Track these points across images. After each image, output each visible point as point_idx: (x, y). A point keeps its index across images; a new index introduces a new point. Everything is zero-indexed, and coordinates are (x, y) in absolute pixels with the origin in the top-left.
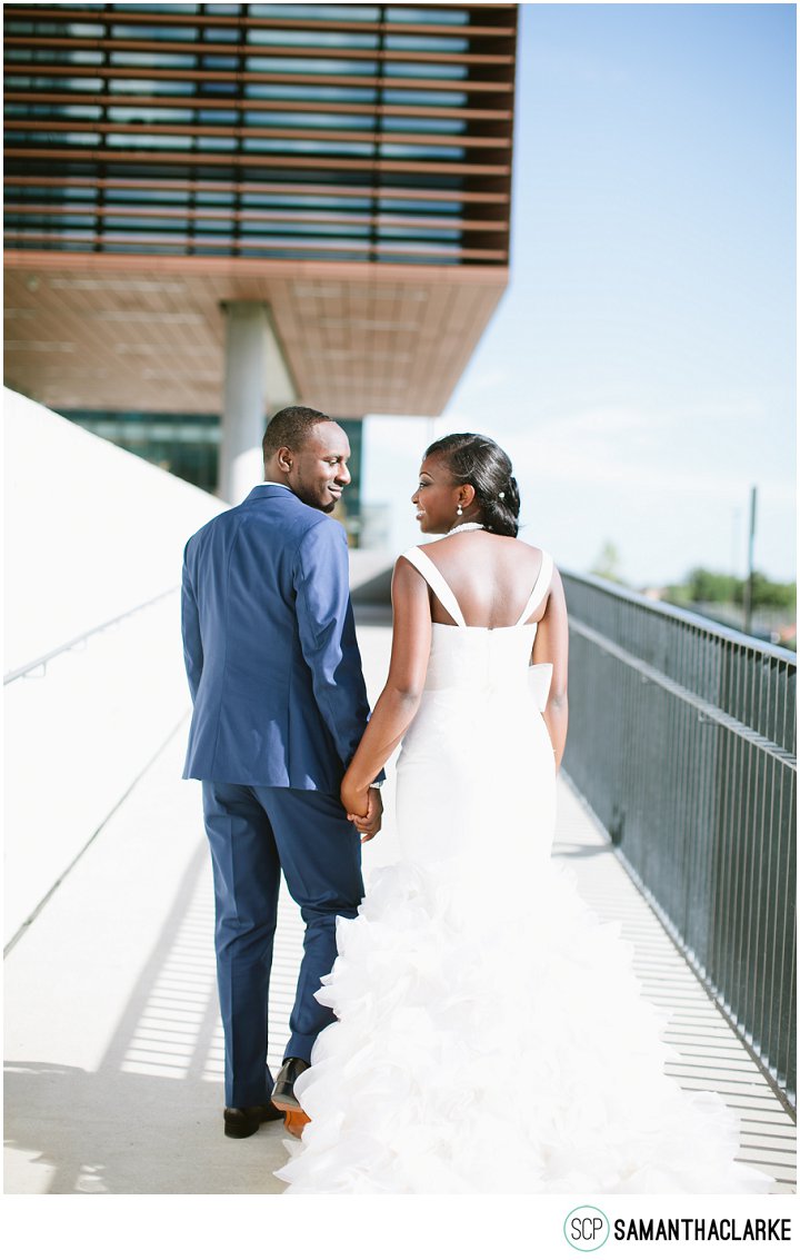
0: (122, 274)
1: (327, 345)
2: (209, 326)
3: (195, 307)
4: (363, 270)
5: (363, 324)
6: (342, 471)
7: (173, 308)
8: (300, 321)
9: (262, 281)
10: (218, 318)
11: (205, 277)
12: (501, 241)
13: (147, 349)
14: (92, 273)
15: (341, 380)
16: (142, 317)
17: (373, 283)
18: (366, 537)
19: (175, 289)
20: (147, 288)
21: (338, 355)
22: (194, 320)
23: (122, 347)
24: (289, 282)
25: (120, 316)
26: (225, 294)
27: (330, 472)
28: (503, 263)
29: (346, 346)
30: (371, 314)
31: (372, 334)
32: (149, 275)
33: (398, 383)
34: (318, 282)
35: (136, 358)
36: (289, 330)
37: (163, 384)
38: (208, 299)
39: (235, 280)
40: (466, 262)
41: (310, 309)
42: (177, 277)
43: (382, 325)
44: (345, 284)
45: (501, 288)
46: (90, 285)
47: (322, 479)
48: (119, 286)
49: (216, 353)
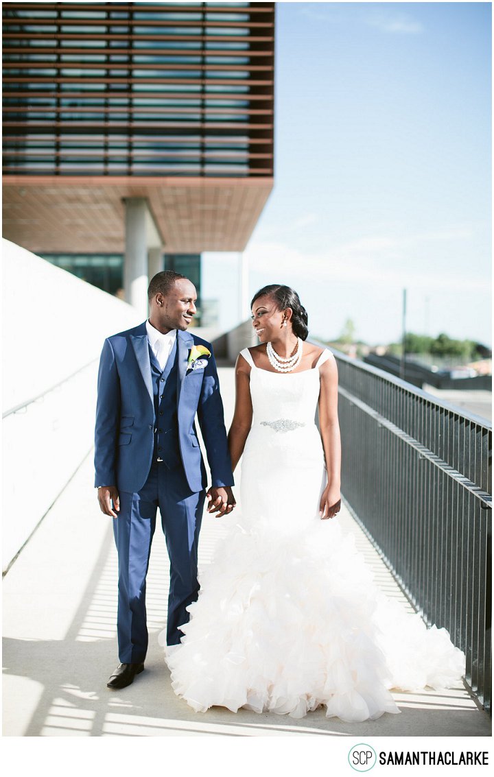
0: (71, 186)
1: (179, 217)
2: (116, 210)
3: (108, 200)
4: (197, 181)
5: (199, 207)
6: (192, 307)
7: (96, 201)
8: (165, 206)
9: (144, 188)
10: (120, 206)
11: (114, 187)
12: (269, 164)
13: (81, 222)
14: (55, 186)
15: (187, 235)
16: (79, 206)
17: (203, 189)
18: (204, 320)
19: (98, 193)
20: (83, 193)
21: (185, 222)
22: (107, 207)
23: (67, 221)
24: (159, 188)
25: (67, 206)
26: (125, 194)
27: (185, 307)
28: (271, 175)
29: (189, 216)
30: (203, 202)
31: (203, 212)
32: (85, 186)
33: (219, 235)
34: (174, 187)
35: (74, 226)
36: (158, 210)
37: (88, 239)
38: (115, 196)
39: (130, 188)
40: (252, 175)
41: (170, 200)
42: (100, 187)
43: (209, 207)
44: (188, 189)
45: (270, 188)
46: (53, 192)
47: (180, 311)
48: (68, 192)
49: (119, 224)
